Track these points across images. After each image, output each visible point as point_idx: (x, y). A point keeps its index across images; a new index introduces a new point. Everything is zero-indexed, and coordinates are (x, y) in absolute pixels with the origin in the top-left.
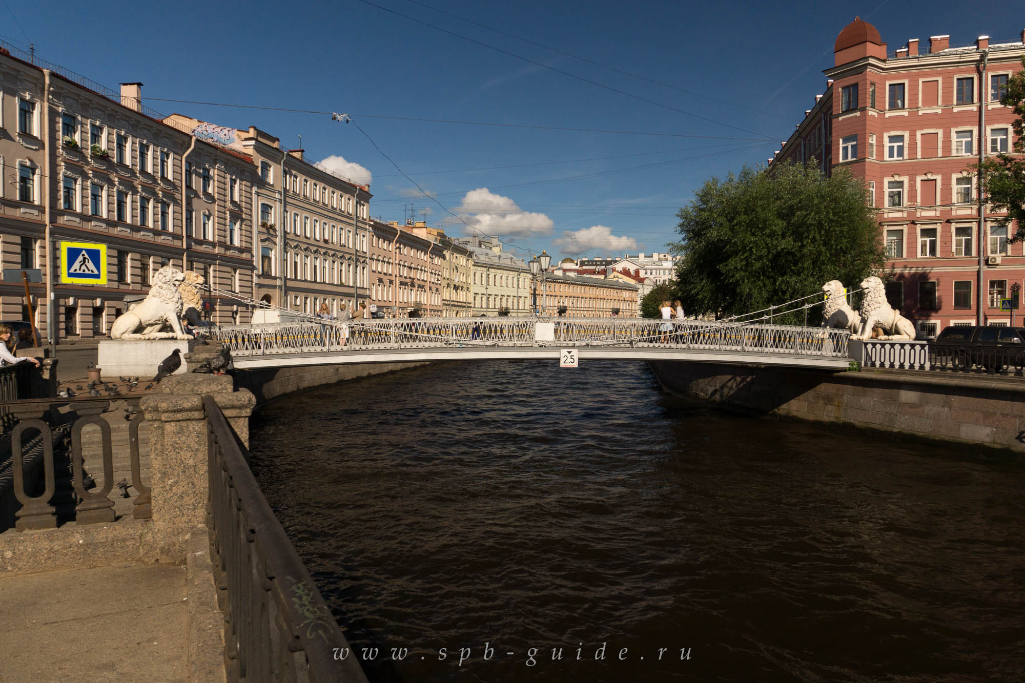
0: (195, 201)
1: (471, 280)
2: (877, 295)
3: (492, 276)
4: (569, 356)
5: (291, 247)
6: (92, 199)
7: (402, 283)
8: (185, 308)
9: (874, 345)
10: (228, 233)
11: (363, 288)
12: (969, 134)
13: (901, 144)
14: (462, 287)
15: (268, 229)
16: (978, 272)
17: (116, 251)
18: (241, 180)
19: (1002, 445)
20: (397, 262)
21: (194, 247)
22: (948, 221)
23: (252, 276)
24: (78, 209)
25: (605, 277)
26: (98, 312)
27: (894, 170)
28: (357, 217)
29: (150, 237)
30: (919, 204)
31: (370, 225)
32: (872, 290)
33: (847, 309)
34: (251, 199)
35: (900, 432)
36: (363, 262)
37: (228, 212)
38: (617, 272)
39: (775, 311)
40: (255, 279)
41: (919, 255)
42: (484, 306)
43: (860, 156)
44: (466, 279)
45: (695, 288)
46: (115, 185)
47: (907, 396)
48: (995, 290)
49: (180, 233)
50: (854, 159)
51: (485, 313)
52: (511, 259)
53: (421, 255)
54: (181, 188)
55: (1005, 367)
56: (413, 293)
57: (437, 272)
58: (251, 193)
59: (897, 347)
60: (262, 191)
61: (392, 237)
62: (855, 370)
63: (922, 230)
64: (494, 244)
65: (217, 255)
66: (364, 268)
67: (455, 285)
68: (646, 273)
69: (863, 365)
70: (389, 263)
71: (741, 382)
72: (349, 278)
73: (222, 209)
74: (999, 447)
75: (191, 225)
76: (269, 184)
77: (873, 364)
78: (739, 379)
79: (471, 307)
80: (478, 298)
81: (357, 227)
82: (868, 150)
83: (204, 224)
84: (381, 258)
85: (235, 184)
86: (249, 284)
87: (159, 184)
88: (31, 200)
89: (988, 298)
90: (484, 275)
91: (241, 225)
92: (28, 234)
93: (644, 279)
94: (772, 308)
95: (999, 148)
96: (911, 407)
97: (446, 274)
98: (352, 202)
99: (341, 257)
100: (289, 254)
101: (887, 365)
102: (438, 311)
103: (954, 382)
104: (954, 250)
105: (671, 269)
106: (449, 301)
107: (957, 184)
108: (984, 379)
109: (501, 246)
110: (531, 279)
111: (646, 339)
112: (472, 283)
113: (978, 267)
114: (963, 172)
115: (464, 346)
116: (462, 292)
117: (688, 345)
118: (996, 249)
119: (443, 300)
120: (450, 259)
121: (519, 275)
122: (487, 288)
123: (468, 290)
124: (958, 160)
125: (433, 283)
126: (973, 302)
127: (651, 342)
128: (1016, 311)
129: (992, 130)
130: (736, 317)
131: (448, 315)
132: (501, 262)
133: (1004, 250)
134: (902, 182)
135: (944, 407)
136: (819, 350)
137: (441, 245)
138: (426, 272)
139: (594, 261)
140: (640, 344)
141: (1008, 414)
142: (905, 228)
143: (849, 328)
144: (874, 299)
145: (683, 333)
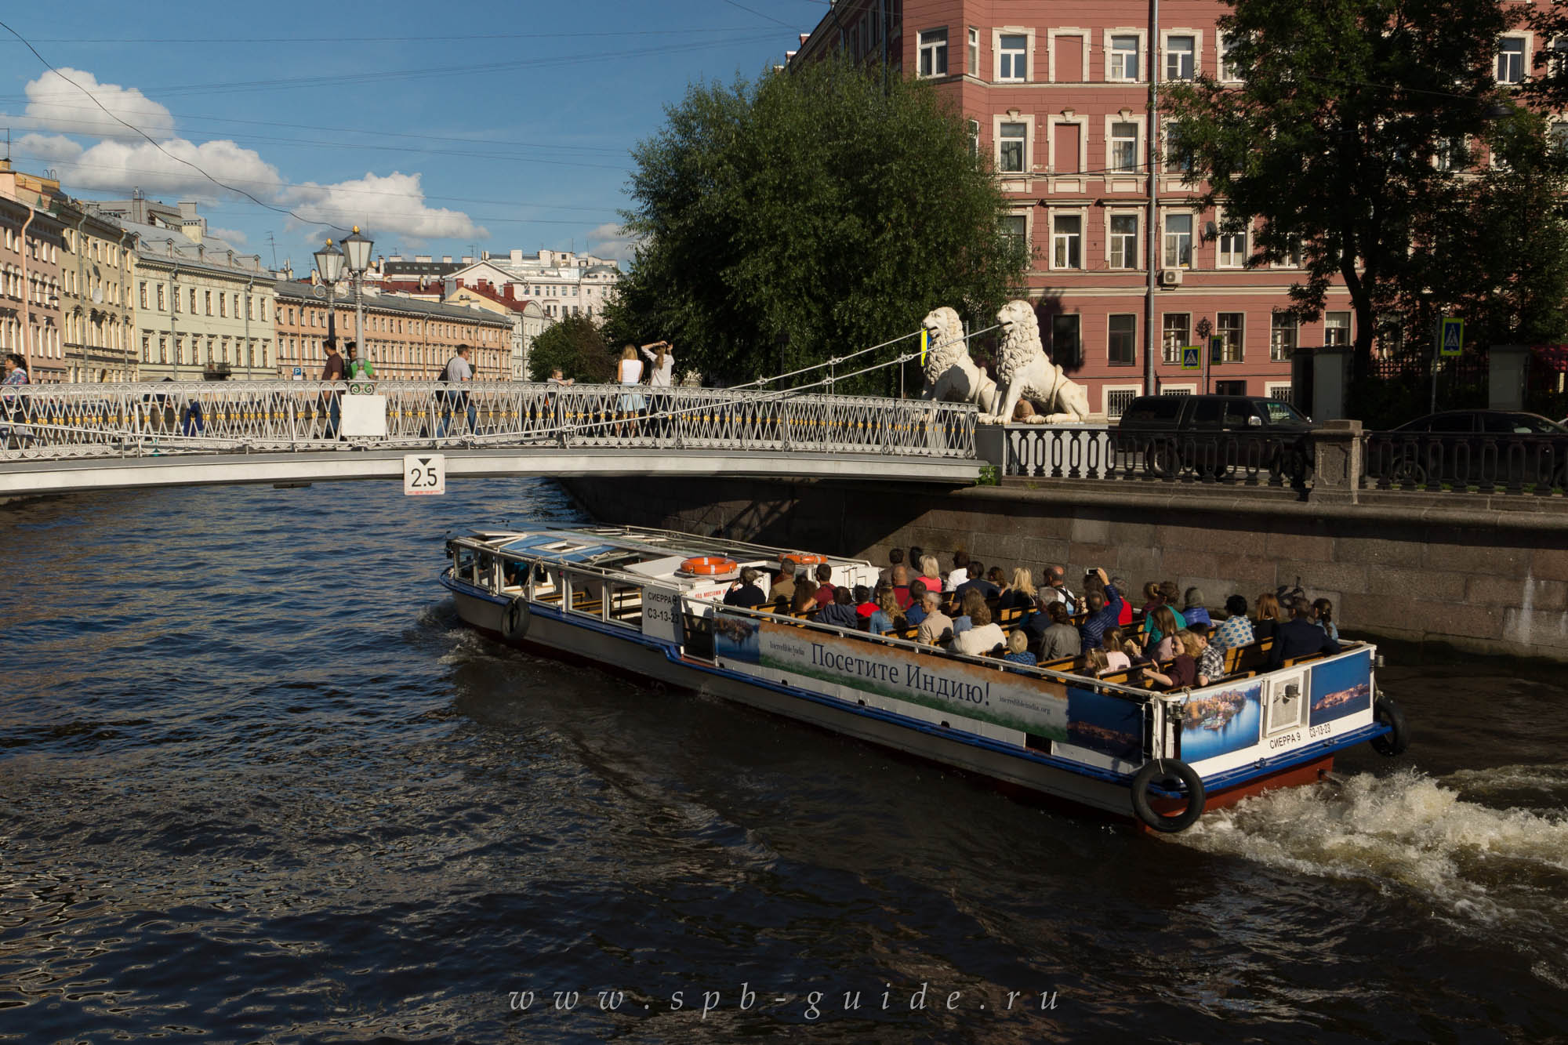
1: (133, 300)
2: (1027, 337)
3: (184, 292)
4: (424, 469)
9: (1024, 433)
12: (1133, 42)
13: (1022, 52)
14: (113, 317)
16: (1147, 298)
22: (1100, 204)
25: (442, 299)
27: (1011, 101)
30: (1053, 170)
32: (1018, 326)
33: (966, 364)
38: (467, 287)
39: (839, 369)
41: (1052, 266)
42: (169, 359)
43: (953, 69)
44: (122, 297)
45: (669, 318)
47: (1087, 529)
48: (1173, 332)
50: (943, 75)
51: (171, 376)
53: (5, 239)
55: (1230, 469)
57: (47, 280)
59: (1067, 437)
62: (989, 482)
63: (1057, 218)
67: (94, 312)
68: (527, 292)
69: (1004, 472)
71: (770, 514)
77: (1023, 470)
78: (764, 509)
79: (136, 362)
80: (154, 341)
82: (967, 58)
89: (1163, 345)
93: (525, 303)
94: (835, 361)
95: (1179, 73)
96: (1093, 550)
97: (71, 284)
101: (1048, 471)
102: (54, 370)
103: (1168, 500)
104: (1108, 257)
105: (578, 285)
106: (82, 347)
107: (1115, 134)
108: (1218, 493)
109: (203, 223)
110: (278, 301)
111: (591, 428)
112: (137, 307)
113: (1146, 289)
114: (1123, 113)
115: (164, 452)
116: (113, 328)
117: (679, 440)
118: (1175, 257)
119: (66, 345)
120: (80, 250)
121: (250, 291)
122: (174, 319)
123: (127, 322)
124: (1115, 89)
125: (39, 305)
126: (1138, 352)
127: (602, 435)
128: (1215, 369)
129: (1170, 38)
130: (766, 380)
131: (80, 380)
132: (206, 260)
133: (1186, 259)
134: (1024, 125)
135: (1150, 547)
136: (925, 445)
137: (53, 215)
138: (19, 280)
139: (416, 264)
140: (579, 441)
141: (1259, 557)
142: (1029, 213)
143: (972, 401)
144: (1019, 345)
145: (669, 414)
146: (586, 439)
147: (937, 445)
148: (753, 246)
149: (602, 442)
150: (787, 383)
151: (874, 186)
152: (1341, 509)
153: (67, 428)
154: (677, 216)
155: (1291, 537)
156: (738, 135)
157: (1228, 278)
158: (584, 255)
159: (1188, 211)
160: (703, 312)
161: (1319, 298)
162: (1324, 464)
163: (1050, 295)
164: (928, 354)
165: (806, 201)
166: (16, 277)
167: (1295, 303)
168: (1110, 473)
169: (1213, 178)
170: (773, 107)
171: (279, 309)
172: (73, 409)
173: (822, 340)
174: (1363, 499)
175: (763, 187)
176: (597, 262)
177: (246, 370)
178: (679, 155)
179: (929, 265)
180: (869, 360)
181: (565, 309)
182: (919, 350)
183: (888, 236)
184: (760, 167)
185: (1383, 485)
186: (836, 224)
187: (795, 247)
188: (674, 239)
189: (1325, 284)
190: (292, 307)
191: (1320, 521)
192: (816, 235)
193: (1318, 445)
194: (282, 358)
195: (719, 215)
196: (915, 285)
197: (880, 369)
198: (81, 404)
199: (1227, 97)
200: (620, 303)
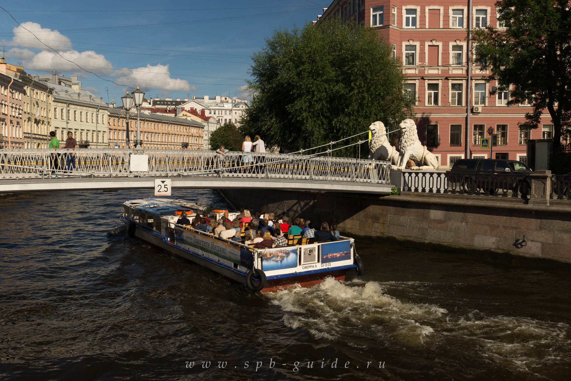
2: (412, 134)
3: (72, 112)
4: (163, 185)
9: (410, 174)
12: (461, 12)
13: (414, 16)
16: (467, 118)
19: (504, 250)
22: (447, 79)
25: (176, 115)
27: (410, 36)
30: (427, 64)
32: (408, 129)
35: (430, 243)
38: (186, 111)
41: (427, 104)
43: (386, 23)
44: (47, 114)
47: (435, 214)
48: (477, 132)
50: (381, 25)
52: (90, 96)
53: (1, 90)
55: (496, 190)
57: (18, 107)
59: (428, 176)
62: (396, 194)
63: (429, 84)
64: (73, 82)
67: (36, 120)
68: (210, 113)
69: (402, 190)
74: (501, 252)
77: (410, 189)
82: (391, 19)
89: (473, 137)
90: (64, 111)
93: (209, 118)
94: (332, 143)
95: (480, 25)
96: (438, 223)
97: (26, 108)
101: (420, 190)
102: (19, 143)
103: (470, 203)
104: (450, 100)
105: (231, 110)
106: (30, 134)
107: (453, 50)
108: (491, 200)
109: (80, 84)
110: (109, 116)
111: (231, 169)
112: (53, 118)
113: (466, 114)
114: (457, 41)
115: (60, 177)
116: (43, 126)
117: (267, 175)
118: (478, 101)
119: (24, 133)
120: (31, 95)
121: (98, 112)
122: (67, 123)
123: (49, 124)
124: (453, 31)
125: (14, 117)
126: (463, 140)
127: (235, 172)
128: (494, 148)
129: (477, 10)
130: (304, 151)
131: (29, 148)
132: (81, 99)
133: (484, 102)
134: (415, 46)
135: (462, 222)
136: (369, 178)
137: (21, 81)
138: (6, 106)
139: (166, 101)
140: (226, 174)
141: (507, 227)
142: (417, 82)
143: (389, 160)
144: (409, 137)
145: (263, 164)
146: (229, 173)
147: (374, 179)
148: (300, 96)
149: (235, 175)
150: (313, 152)
151: (349, 71)
152: (542, 207)
153: (22, 167)
154: (269, 83)
155: (521, 219)
156: (294, 50)
157: (500, 110)
158: (234, 98)
159: (483, 82)
160: (279, 122)
161: (538, 119)
162: (535, 189)
163: (425, 116)
164: (371, 140)
165: (322, 77)
166: (5, 105)
167: (528, 121)
168: (446, 191)
169: (493, 69)
170: (309, 39)
171: (110, 119)
172: (25, 159)
173: (328, 135)
174: (551, 204)
175: (304, 72)
176: (239, 101)
177: (96, 144)
178: (270, 58)
179: (372, 104)
180: (347, 142)
181: (226, 120)
182: (368, 138)
183: (356, 91)
184: (303, 63)
185: (560, 198)
186: (334, 87)
187: (317, 96)
188: (268, 92)
189: (540, 113)
190: (115, 118)
191: (533, 212)
192: (326, 92)
193: (533, 181)
194: (110, 139)
195: (286, 83)
196: (366, 112)
197: (352, 146)
198: (28, 157)
199: (499, 35)
200: (247, 118)
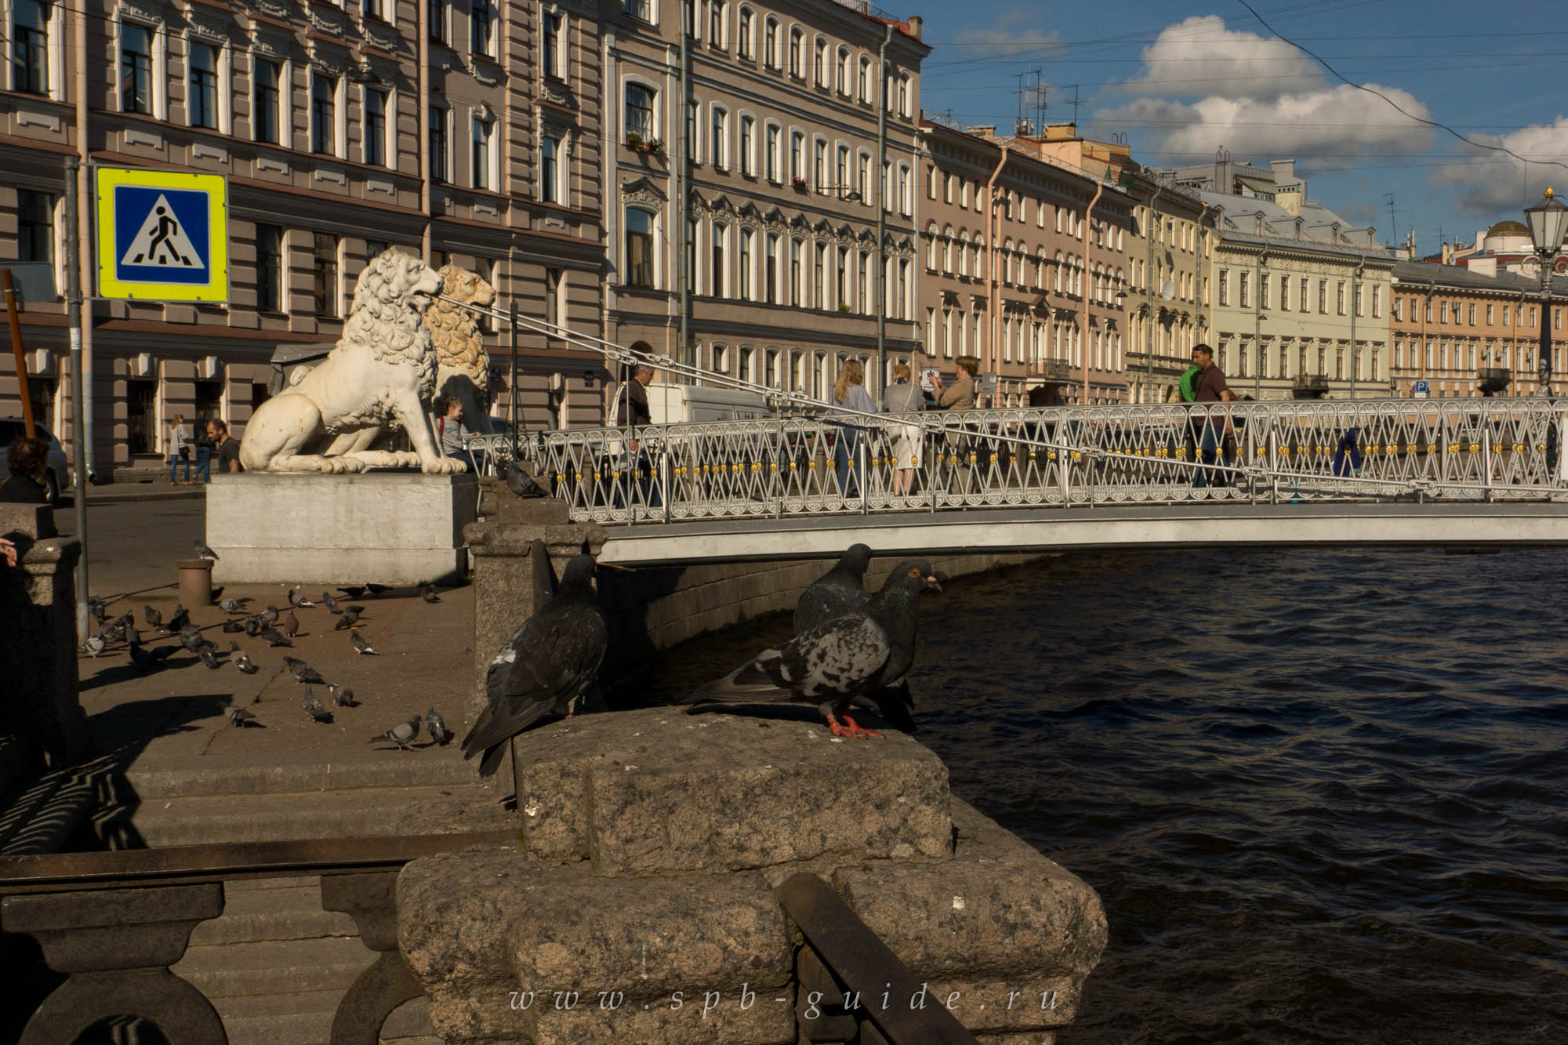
0: (453, 80)
1: (1210, 294)
3: (1273, 281)
5: (704, 205)
6: (192, 82)
7: (1011, 306)
8: (442, 381)
10: (539, 167)
11: (902, 321)
14: (1185, 316)
15: (643, 155)
17: (253, 226)
18: (574, 16)
20: (997, 245)
21: (448, 211)
23: (600, 290)
24: (158, 113)
26: (207, 392)
28: (887, 114)
29: (335, 184)
31: (923, 137)
34: (599, 70)
36: (903, 245)
37: (538, 110)
40: (609, 300)
42: (1250, 371)
44: (1197, 291)
46: (248, 42)
49: (414, 172)
52: (1335, 226)
53: (1067, 223)
54: (418, 43)
56: (1043, 336)
57: (1112, 273)
58: (599, 54)
60: (628, 46)
61: (985, 171)
64: (1281, 182)
65: (509, 232)
66: (903, 263)
67: (1163, 311)
70: (974, 246)
72: (863, 295)
73: (523, 101)
75: (442, 150)
76: (646, 25)
80: (1233, 347)
81: (887, 143)
83: (477, 145)
84: (952, 233)
85: (557, 28)
86: (592, 314)
87: (361, 36)
88: (42, 89)
90: (1249, 279)
91: (572, 146)
92: (34, 182)
97: (1137, 276)
98: (871, 73)
99: (842, 232)
100: (699, 226)
106: (1147, 356)
109: (1302, 189)
110: (1397, 289)
112: (1214, 303)
116: (1182, 332)
119: (1129, 354)
120: (1151, 233)
121: (1359, 276)
122: (1259, 318)
123: (1201, 323)
125: (1100, 304)
132: (1304, 238)
137: (1123, 190)
138: (1080, 273)
166: (1077, 269)
171: (1397, 299)
177: (1348, 385)
190: (1415, 296)
194: (1397, 369)
